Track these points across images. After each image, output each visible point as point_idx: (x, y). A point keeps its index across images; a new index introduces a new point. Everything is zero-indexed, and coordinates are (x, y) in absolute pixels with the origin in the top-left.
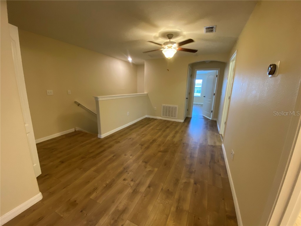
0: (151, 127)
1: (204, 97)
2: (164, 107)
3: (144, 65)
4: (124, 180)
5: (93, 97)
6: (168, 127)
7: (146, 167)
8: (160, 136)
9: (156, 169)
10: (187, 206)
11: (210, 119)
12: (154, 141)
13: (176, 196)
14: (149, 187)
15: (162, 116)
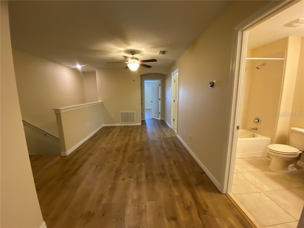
0: (116, 134)
1: (152, 102)
2: (122, 114)
3: (95, 72)
4: (123, 180)
5: (52, 109)
6: (131, 131)
7: (134, 165)
8: (129, 140)
9: (143, 164)
10: (178, 177)
11: (159, 120)
12: (127, 145)
13: (168, 175)
14: (147, 176)
15: (121, 123)
